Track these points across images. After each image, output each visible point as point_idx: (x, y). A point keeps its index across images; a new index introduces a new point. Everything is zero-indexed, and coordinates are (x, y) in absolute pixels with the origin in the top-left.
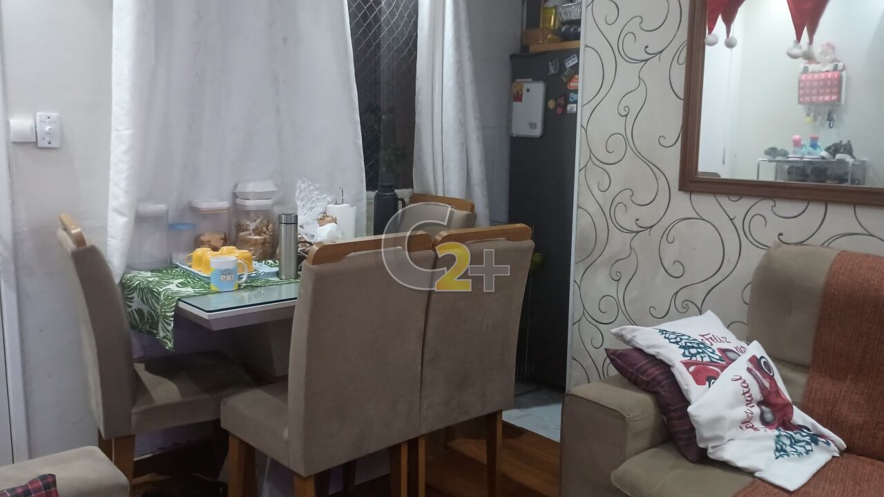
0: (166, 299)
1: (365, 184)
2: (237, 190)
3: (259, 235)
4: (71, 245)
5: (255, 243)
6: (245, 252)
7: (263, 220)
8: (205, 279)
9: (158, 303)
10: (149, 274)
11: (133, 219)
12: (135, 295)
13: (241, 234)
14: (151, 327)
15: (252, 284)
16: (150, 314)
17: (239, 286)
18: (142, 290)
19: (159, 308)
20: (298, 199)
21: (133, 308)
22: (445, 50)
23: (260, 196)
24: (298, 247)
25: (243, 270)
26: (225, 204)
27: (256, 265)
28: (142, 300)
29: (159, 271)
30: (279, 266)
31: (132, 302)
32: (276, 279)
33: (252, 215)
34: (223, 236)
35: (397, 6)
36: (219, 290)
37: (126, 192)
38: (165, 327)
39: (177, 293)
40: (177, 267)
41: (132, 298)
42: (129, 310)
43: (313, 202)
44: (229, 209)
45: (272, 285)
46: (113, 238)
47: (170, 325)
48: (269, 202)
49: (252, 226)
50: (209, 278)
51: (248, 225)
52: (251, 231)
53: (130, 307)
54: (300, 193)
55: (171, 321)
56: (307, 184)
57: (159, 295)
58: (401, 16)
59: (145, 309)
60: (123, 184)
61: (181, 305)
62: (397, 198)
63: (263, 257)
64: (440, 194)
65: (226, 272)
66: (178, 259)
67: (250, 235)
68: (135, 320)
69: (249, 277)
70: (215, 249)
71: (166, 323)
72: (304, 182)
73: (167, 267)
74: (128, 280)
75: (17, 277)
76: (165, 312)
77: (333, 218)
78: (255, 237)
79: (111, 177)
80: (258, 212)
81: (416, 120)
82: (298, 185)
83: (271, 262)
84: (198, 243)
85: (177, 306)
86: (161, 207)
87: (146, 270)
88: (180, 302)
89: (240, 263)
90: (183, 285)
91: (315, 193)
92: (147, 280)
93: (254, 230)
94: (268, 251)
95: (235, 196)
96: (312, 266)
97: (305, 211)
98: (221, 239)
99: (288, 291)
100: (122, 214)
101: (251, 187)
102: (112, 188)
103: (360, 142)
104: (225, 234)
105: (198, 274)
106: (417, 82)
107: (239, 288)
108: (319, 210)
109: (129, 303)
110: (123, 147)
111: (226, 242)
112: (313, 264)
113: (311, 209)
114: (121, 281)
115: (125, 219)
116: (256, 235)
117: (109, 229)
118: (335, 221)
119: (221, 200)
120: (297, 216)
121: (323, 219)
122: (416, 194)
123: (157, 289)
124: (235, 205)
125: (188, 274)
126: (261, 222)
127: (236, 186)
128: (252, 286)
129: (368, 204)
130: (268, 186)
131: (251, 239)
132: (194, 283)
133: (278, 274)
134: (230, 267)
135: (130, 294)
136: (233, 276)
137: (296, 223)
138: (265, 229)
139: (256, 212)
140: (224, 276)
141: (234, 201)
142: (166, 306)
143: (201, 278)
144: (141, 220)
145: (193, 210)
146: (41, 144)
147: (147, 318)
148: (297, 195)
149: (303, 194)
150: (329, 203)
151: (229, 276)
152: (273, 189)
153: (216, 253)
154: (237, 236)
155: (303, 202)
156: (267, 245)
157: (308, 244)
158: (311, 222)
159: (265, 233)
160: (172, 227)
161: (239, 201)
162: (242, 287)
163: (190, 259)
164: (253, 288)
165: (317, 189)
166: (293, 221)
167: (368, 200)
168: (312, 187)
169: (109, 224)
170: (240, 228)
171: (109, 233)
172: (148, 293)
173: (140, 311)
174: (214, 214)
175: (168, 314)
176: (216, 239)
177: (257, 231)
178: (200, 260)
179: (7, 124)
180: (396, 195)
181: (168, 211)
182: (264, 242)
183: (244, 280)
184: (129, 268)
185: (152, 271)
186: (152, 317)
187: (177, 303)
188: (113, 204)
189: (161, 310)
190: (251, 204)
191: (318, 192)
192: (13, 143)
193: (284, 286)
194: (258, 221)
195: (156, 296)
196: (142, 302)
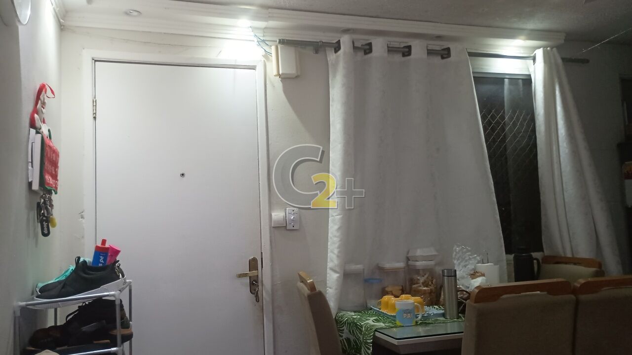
0: (366, 330)
1: (504, 249)
2: (409, 255)
3: (427, 287)
4: (306, 291)
5: (424, 293)
6: (418, 298)
7: (428, 276)
8: (391, 318)
9: (361, 334)
10: (353, 314)
11: (343, 275)
12: (345, 328)
13: (414, 286)
14: (355, 352)
15: (425, 322)
16: (355, 342)
17: (417, 322)
18: (350, 324)
19: (361, 337)
20: (455, 259)
21: (343, 338)
22: (561, 144)
23: (425, 258)
24: (457, 295)
25: (418, 311)
26: (401, 265)
27: (426, 308)
28: (350, 331)
29: (359, 312)
30: (445, 310)
31: (343, 333)
32: (442, 319)
33: (421, 272)
34: (401, 288)
35: (518, 119)
36: (402, 325)
37: (338, 256)
38: (367, 352)
39: (373, 326)
40: (371, 309)
41: (343, 330)
42: (342, 338)
43: (466, 261)
44: (404, 268)
45: (440, 323)
46: (330, 288)
47: (370, 350)
48: (432, 263)
49: (422, 280)
50: (394, 317)
51: (418, 279)
52: (421, 284)
53: (342, 336)
54: (456, 255)
55: (370, 346)
56: (461, 247)
57: (361, 327)
58: (522, 125)
59: (352, 338)
60: (336, 251)
61: (377, 334)
62: (532, 257)
63: (431, 304)
64: (569, 255)
65: (407, 312)
66: (372, 304)
67: (420, 286)
68: (345, 346)
69: (423, 316)
70: (396, 297)
71: (366, 347)
72: (458, 246)
73: (364, 309)
74: (339, 317)
75: (273, 313)
76: (366, 339)
77: (481, 273)
78: (424, 288)
79: (329, 247)
80: (425, 270)
81: (541, 198)
82: (454, 249)
83: (436, 307)
84: (384, 293)
85: (374, 335)
86: (359, 267)
87: (351, 311)
88: (376, 332)
89: (416, 306)
90: (377, 321)
91: (468, 254)
92: (352, 317)
93: (423, 283)
94: (434, 299)
95: (408, 259)
96: (475, 304)
97: (461, 267)
98: (400, 290)
99: (451, 327)
100: (335, 271)
101: (419, 252)
102: (330, 255)
103: (498, 217)
104: (402, 286)
105: (387, 315)
106: (539, 170)
107: (417, 324)
108: (471, 267)
109: (341, 334)
110: (336, 227)
111: (403, 292)
112: (475, 303)
113: (465, 266)
114: (335, 318)
115: (338, 275)
116: (424, 287)
117: (328, 282)
118: (483, 275)
119: (398, 262)
120: (455, 271)
121: (474, 275)
122: (547, 256)
123: (360, 324)
124: (408, 265)
125: (379, 314)
126: (427, 278)
127: (408, 252)
128: (425, 323)
129: (508, 264)
130: (431, 252)
131: (421, 289)
132: (384, 320)
133: (443, 315)
134: (410, 308)
135: (341, 327)
136: (412, 314)
137: (455, 276)
138: (430, 283)
139: (424, 270)
140: (406, 314)
141: (407, 262)
142: (366, 335)
143: (388, 317)
144: (347, 276)
145: (381, 269)
146: (288, 228)
147: (354, 345)
148: (454, 256)
149: (459, 255)
150: (478, 262)
151: (409, 314)
152: (434, 253)
153: (397, 299)
154: (411, 288)
155: (459, 261)
156: (432, 294)
157: (465, 293)
158: (466, 276)
159: (430, 285)
160: (366, 281)
161: (410, 263)
162: (418, 323)
163: (380, 303)
164: (427, 324)
165: (468, 251)
166: (453, 274)
167: (507, 261)
168: (465, 250)
169: (328, 279)
170: (412, 282)
171: (328, 285)
172: (354, 326)
173: (348, 340)
174: (395, 272)
175: (369, 341)
176: (397, 289)
177: (425, 284)
178: (387, 305)
179: (270, 216)
180: (531, 255)
181: (364, 269)
182: (431, 292)
183: (419, 318)
184: (340, 309)
185: (355, 312)
186: (357, 344)
187: (374, 333)
188: (330, 265)
189: (363, 338)
190: (420, 264)
191: (469, 253)
192: (274, 227)
193: (449, 324)
194: (426, 276)
195: (359, 328)
196: (349, 333)
